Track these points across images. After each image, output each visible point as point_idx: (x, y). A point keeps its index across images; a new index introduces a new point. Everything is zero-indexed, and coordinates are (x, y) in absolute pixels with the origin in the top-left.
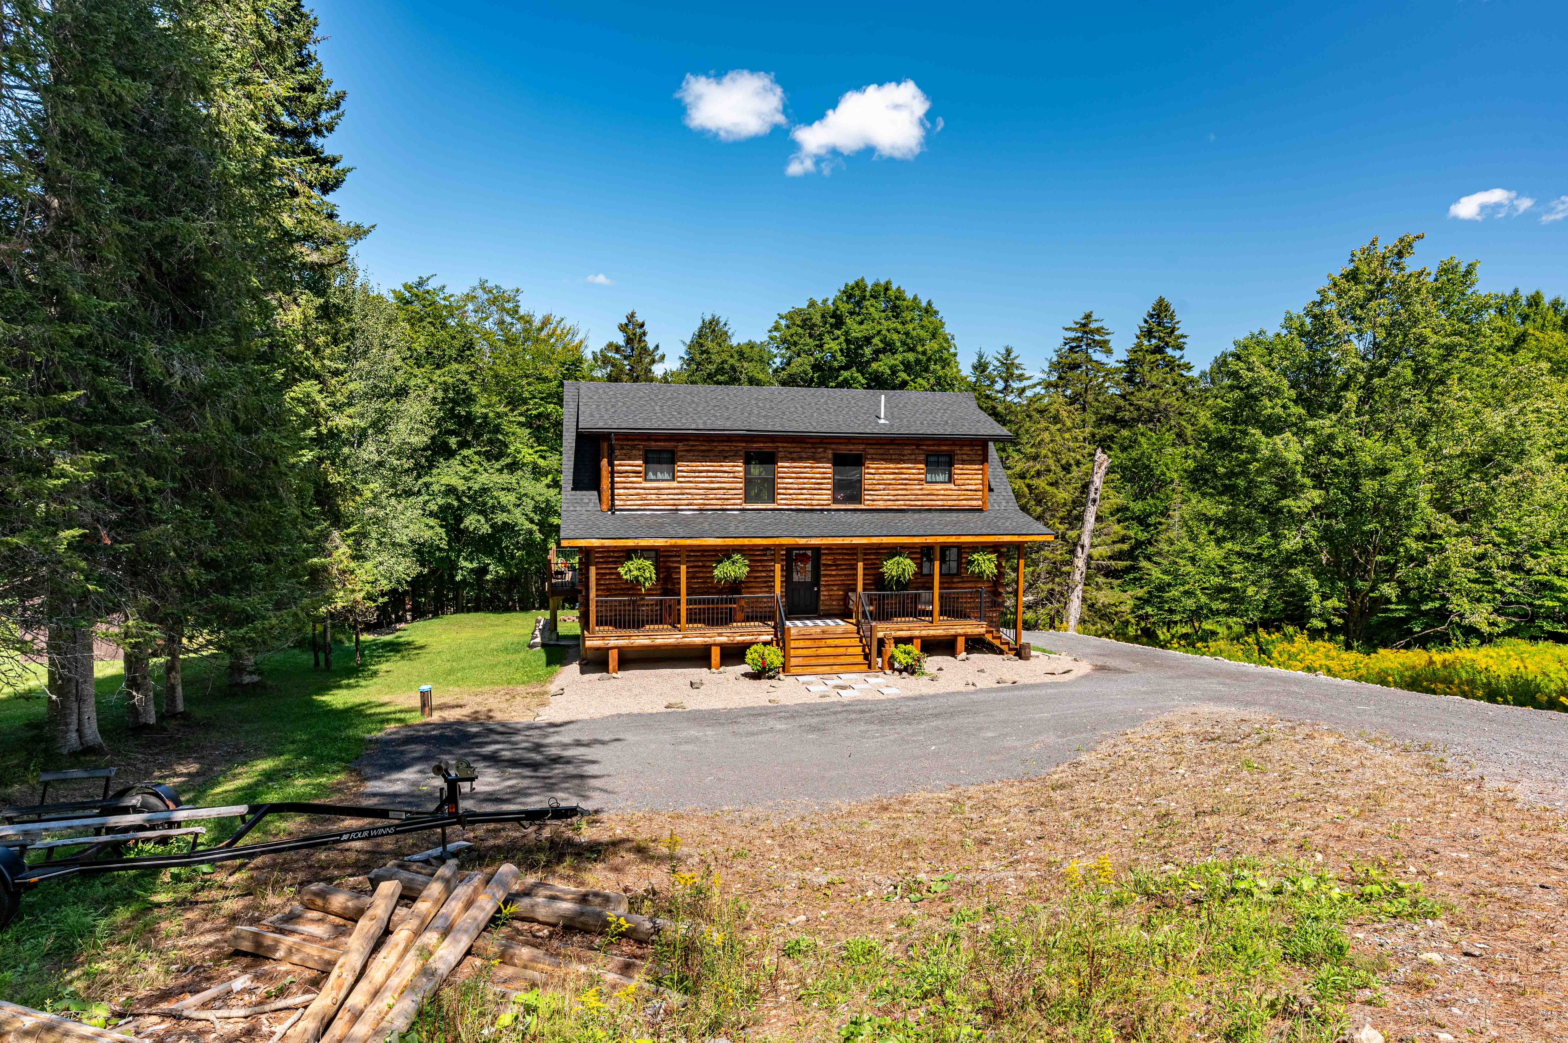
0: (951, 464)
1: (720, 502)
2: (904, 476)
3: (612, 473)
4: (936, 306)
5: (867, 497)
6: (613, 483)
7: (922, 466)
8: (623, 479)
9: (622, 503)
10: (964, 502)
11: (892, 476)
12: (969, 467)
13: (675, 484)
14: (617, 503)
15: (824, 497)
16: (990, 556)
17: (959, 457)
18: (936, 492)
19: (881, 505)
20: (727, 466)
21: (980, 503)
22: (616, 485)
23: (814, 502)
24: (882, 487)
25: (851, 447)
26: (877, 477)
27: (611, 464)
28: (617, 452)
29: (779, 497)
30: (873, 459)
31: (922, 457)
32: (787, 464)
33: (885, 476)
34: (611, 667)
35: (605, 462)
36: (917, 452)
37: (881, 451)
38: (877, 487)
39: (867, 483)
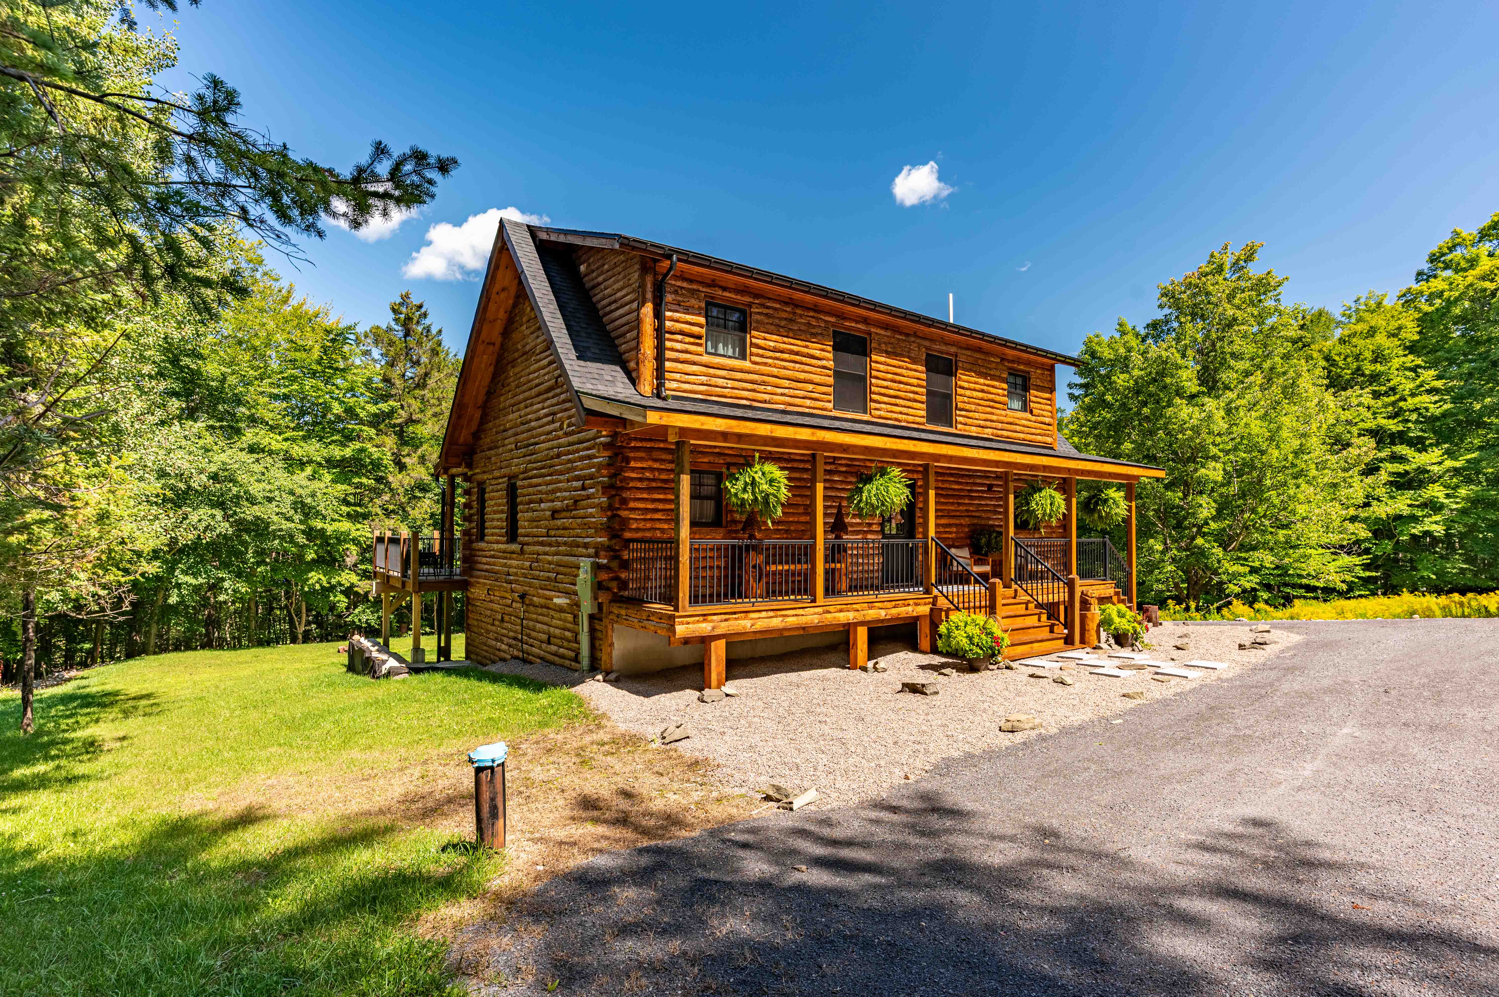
0: (1026, 389)
1: (808, 402)
2: (991, 396)
3: (660, 332)
5: (959, 419)
6: (660, 349)
7: (1005, 386)
8: (678, 346)
9: (674, 385)
10: (1039, 438)
11: (980, 395)
12: (1040, 394)
13: (746, 364)
14: (668, 384)
15: (919, 412)
17: (1034, 381)
18: (1018, 422)
19: (974, 431)
20: (814, 349)
21: (1052, 440)
22: (668, 354)
23: (911, 418)
24: (973, 407)
25: (944, 348)
26: (968, 393)
27: (658, 315)
28: (669, 297)
29: (873, 405)
30: (964, 369)
31: (1005, 376)
32: (883, 359)
33: (975, 394)
34: (714, 676)
35: (648, 310)
36: (1000, 367)
37: (971, 360)
38: (968, 407)
39: (959, 400)
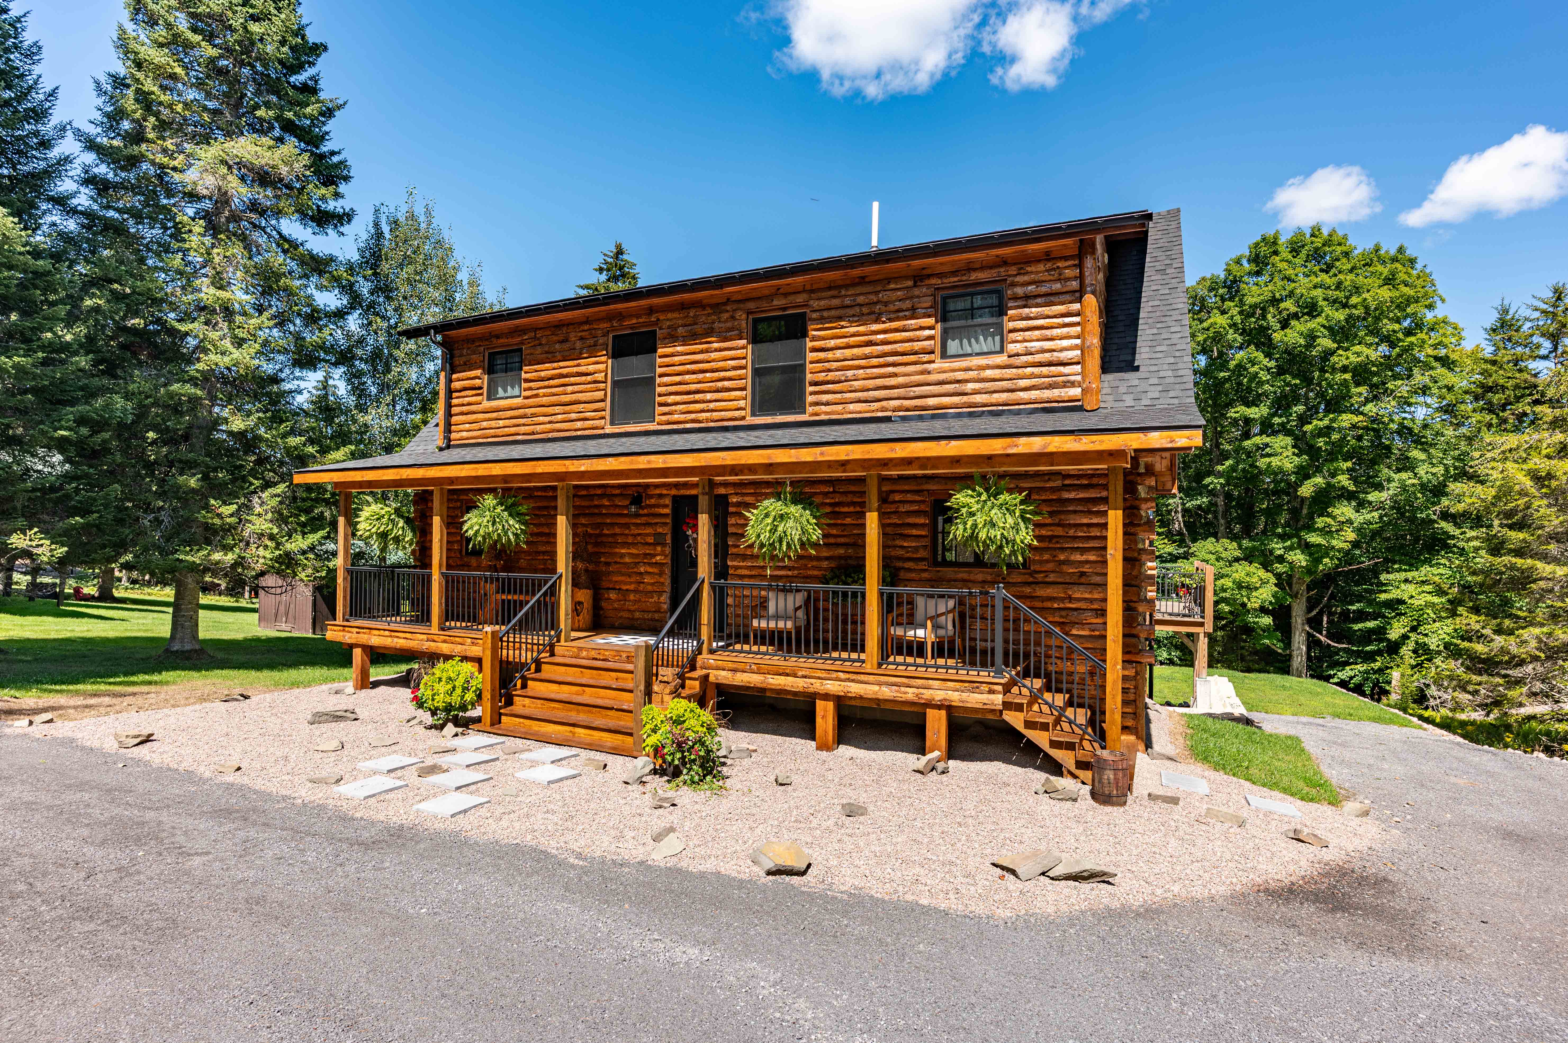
0: (999, 309)
2: (891, 348)
4: (1410, 252)
5: (815, 398)
7: (932, 321)
8: (461, 400)
9: (458, 435)
11: (864, 351)
12: (1046, 310)
13: (519, 401)
14: (453, 435)
15: (738, 404)
16: (1004, 497)
17: (1019, 291)
18: (966, 376)
19: (842, 411)
20: (587, 365)
21: (1076, 392)
22: (454, 410)
23: (717, 415)
24: (846, 374)
26: (833, 355)
28: (456, 361)
29: (661, 410)
30: (822, 320)
31: (927, 302)
32: (672, 350)
33: (853, 352)
34: (354, 676)
36: (916, 292)
37: (839, 303)
38: (836, 376)
39: (813, 369)
